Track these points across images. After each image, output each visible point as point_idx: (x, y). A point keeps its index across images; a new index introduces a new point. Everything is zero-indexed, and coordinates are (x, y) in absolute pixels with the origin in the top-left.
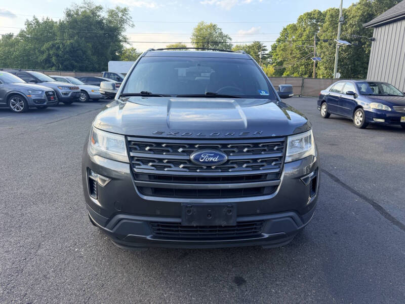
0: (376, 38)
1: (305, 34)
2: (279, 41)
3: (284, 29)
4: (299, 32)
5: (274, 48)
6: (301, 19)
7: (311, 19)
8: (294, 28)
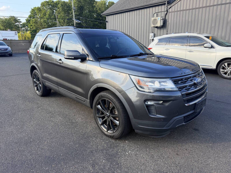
0: (108, 21)
1: (47, 14)
2: (30, 17)
3: (32, 10)
4: (43, 12)
5: (28, 21)
6: (43, 4)
7: (49, 5)
8: (39, 9)
